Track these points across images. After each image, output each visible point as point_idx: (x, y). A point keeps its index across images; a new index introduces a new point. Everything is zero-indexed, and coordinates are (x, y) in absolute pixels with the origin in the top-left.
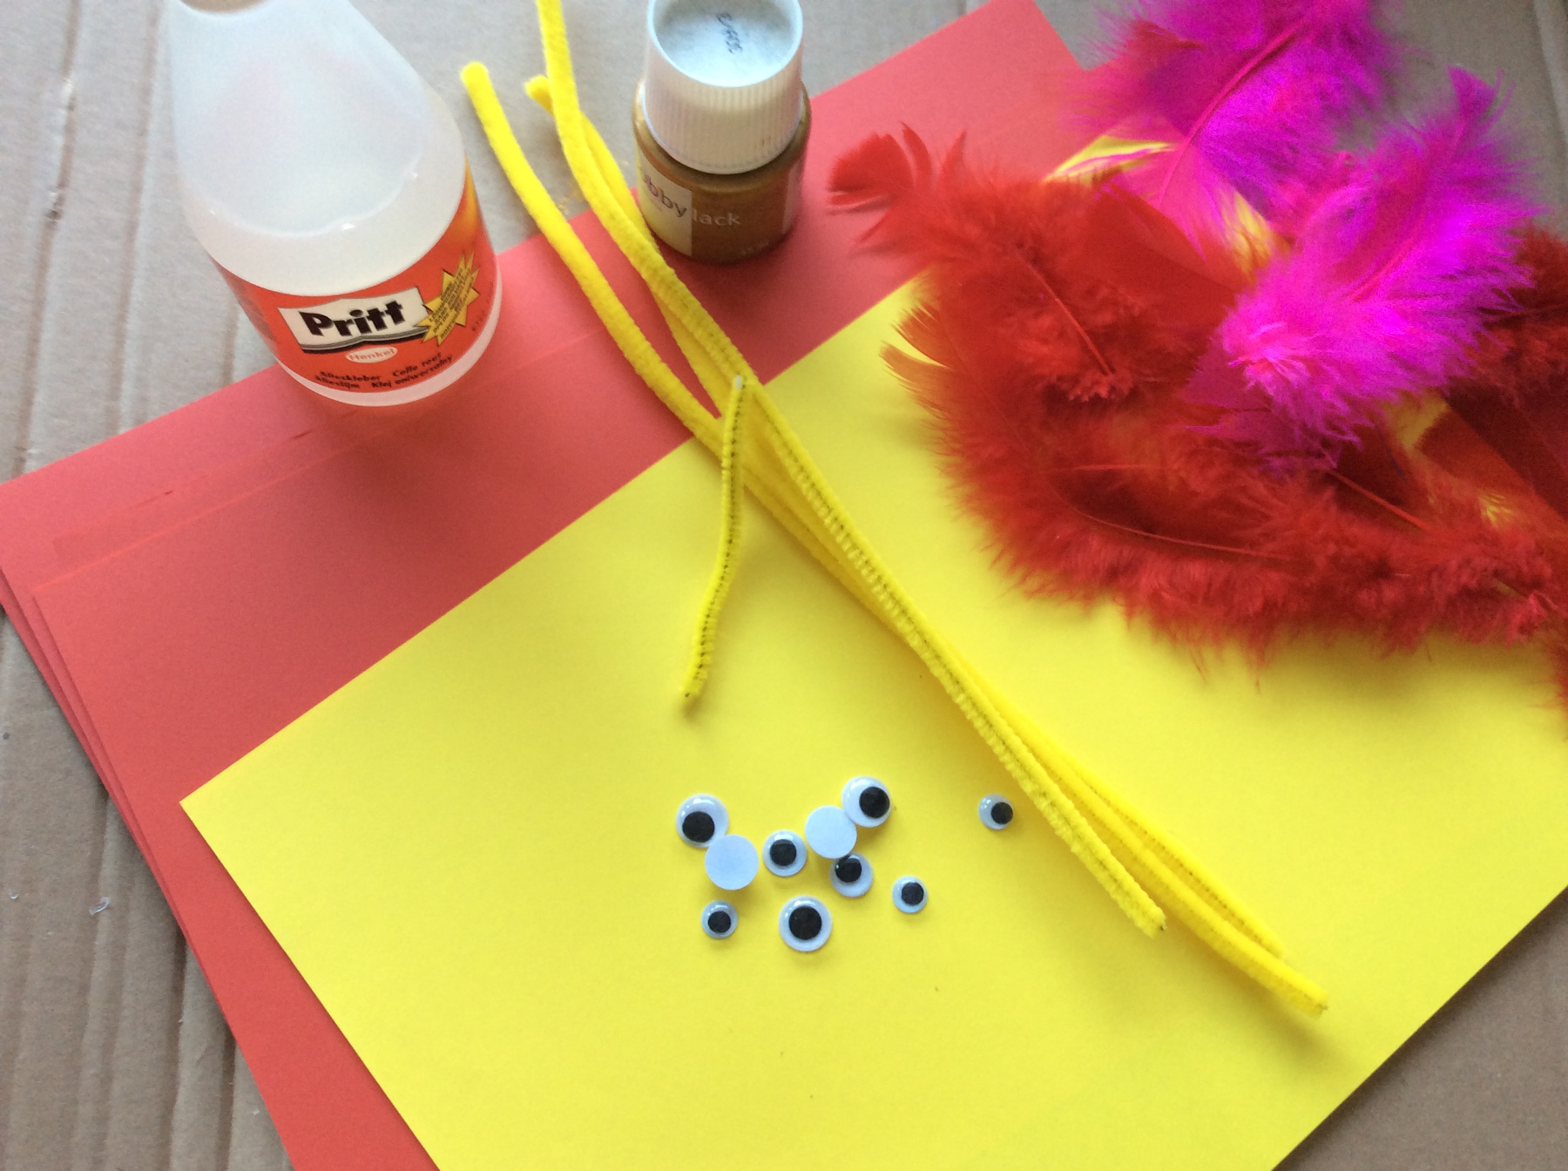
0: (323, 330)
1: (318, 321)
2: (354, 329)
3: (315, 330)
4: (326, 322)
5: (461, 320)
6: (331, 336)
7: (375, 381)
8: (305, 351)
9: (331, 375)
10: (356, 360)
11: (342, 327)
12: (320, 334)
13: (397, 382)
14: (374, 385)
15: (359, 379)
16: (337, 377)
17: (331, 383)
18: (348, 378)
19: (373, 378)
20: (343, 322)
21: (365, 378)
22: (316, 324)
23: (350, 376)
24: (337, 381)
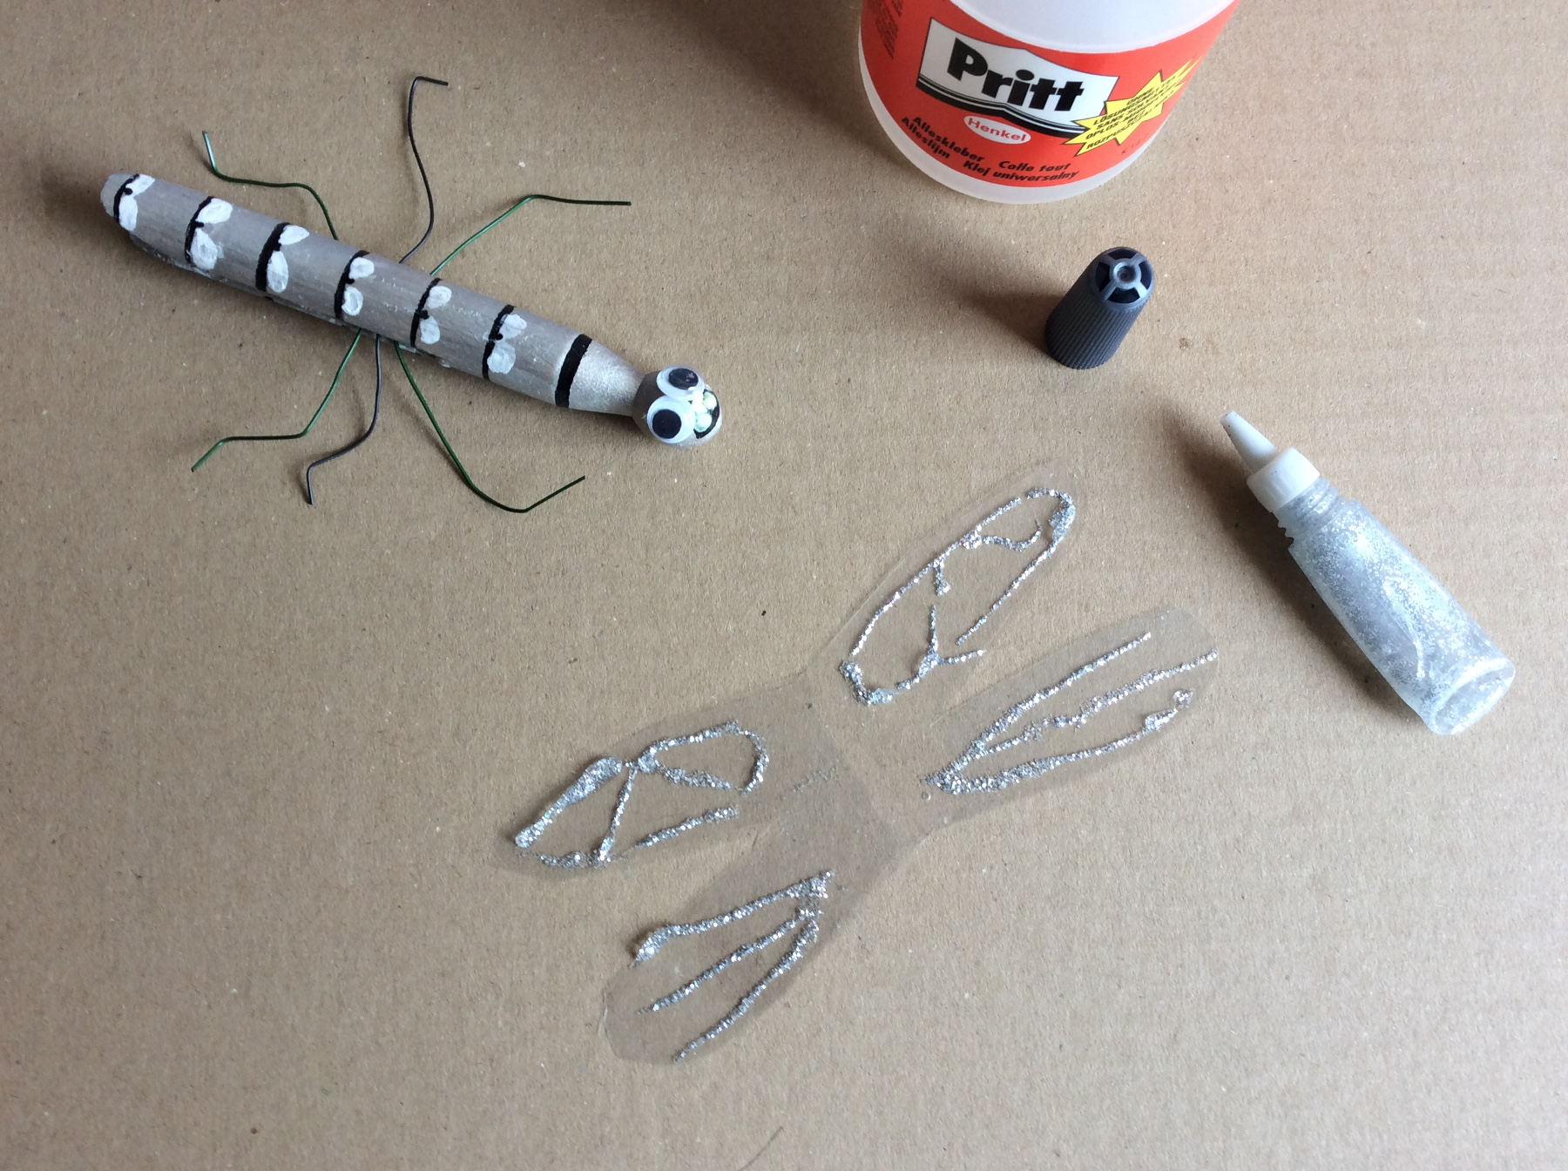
0: (965, 74)
1: (970, 60)
2: (1004, 93)
3: (956, 68)
4: (980, 66)
5: (1121, 138)
6: (971, 86)
7: (971, 161)
8: (919, 85)
9: (926, 127)
10: (972, 127)
11: (993, 83)
12: (959, 77)
13: (995, 174)
14: (968, 164)
15: (957, 150)
16: (932, 134)
17: (919, 135)
18: (945, 142)
19: (973, 157)
20: (1001, 76)
21: (965, 153)
22: (962, 61)
23: (950, 141)
24: (929, 138)
